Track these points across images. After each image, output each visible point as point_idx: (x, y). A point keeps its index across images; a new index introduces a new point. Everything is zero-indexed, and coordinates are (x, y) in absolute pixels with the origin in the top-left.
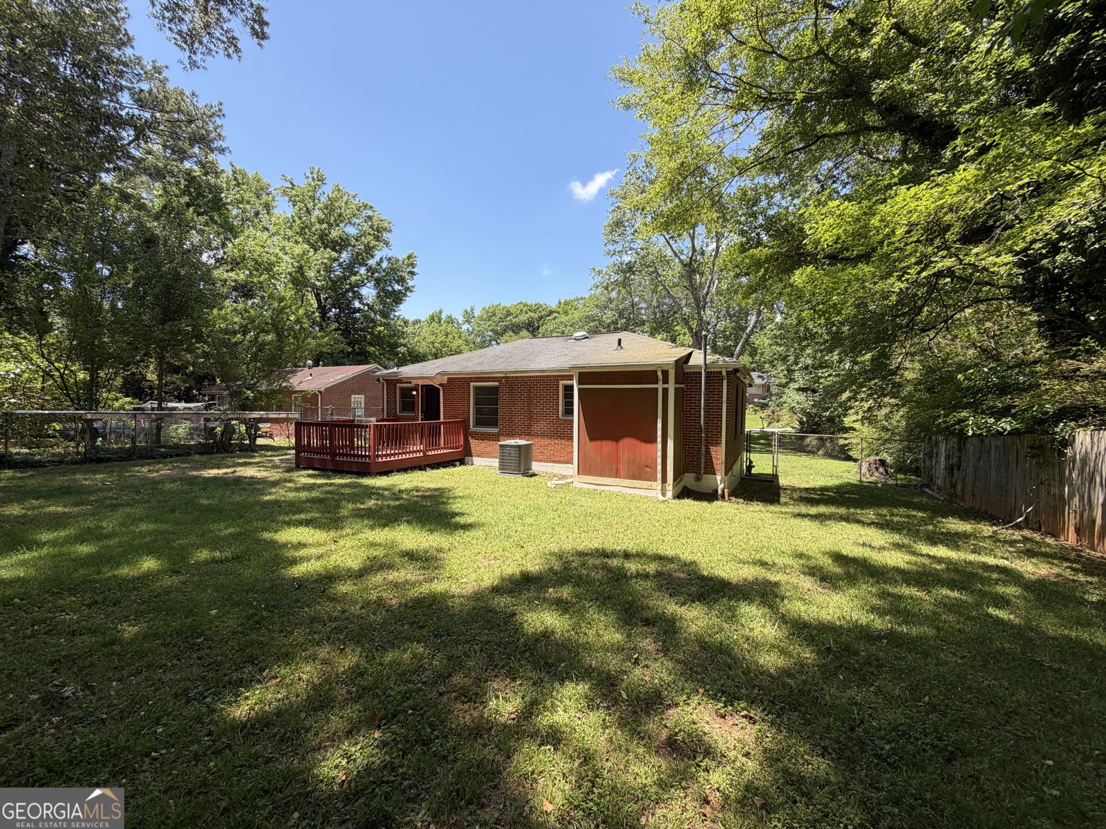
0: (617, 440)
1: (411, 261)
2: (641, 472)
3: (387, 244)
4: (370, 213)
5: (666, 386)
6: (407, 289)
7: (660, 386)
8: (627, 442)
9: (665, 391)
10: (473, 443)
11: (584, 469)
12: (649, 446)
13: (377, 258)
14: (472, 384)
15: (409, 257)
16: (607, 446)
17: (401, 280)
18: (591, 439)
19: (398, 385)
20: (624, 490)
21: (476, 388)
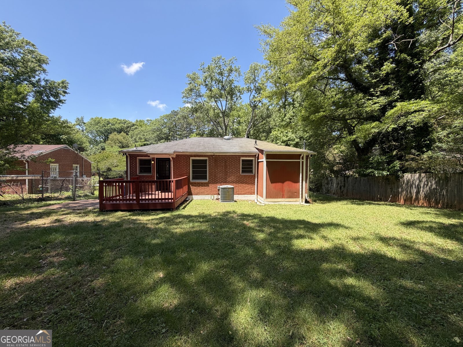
0: (283, 182)
1: (64, 85)
2: (294, 195)
3: (44, 71)
4: (31, 48)
5: (303, 160)
6: (60, 101)
7: (301, 160)
8: (287, 183)
9: (303, 162)
10: (193, 188)
11: (269, 195)
12: (296, 184)
13: (37, 78)
14: (191, 158)
15: (63, 83)
16: (279, 185)
17: (56, 95)
18: (272, 183)
19: (138, 158)
20: (286, 203)
21: (193, 160)
